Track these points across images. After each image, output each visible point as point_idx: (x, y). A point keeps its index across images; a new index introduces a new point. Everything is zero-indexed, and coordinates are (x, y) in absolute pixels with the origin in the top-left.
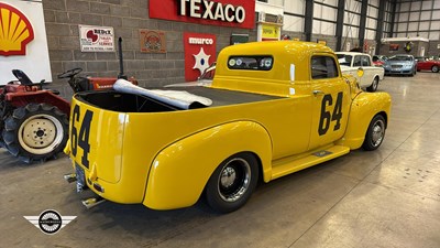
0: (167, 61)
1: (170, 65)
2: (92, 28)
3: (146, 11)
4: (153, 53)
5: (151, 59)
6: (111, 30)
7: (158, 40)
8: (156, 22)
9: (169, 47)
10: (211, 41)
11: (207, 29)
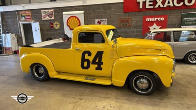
0: (132, 30)
1: (133, 32)
2: (99, 20)
3: (122, 10)
4: (124, 27)
5: (123, 30)
6: (106, 20)
7: (127, 21)
8: (127, 14)
9: (134, 24)
10: (162, 19)
11: (160, 13)
